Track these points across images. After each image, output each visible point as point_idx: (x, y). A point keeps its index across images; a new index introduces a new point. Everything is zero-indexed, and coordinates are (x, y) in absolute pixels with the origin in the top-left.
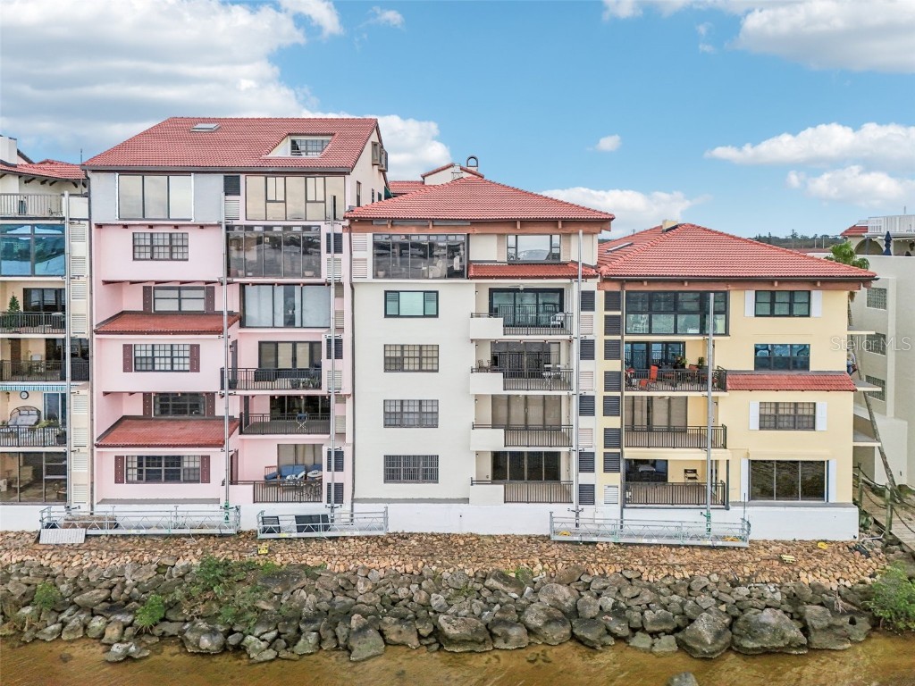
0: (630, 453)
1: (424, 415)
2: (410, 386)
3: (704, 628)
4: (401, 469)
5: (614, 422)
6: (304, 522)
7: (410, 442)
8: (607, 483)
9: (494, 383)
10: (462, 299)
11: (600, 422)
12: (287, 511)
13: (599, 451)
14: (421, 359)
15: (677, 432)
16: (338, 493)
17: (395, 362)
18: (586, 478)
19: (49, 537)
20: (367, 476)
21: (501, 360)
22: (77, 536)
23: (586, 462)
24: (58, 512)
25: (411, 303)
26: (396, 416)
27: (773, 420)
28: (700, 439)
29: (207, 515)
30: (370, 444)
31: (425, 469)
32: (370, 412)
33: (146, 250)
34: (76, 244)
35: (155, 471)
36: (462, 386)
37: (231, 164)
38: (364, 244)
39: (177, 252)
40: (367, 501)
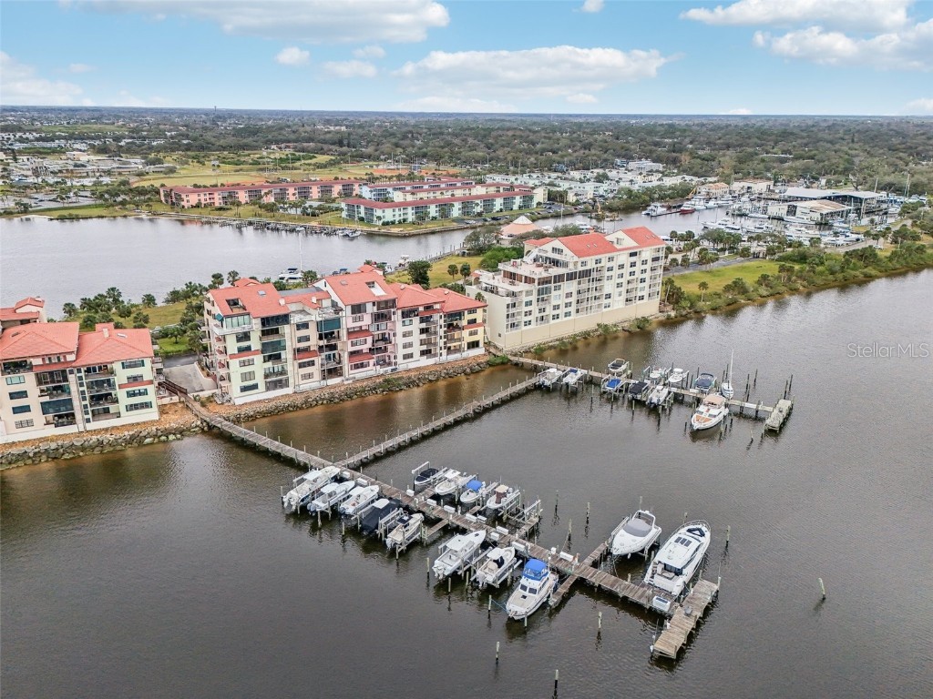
0: (448, 345)
1: (410, 345)
2: (407, 340)
3: (468, 370)
4: (406, 357)
5: (445, 340)
6: (392, 370)
7: (408, 351)
8: (444, 352)
9: (423, 337)
10: (416, 320)
11: (443, 340)
12: (389, 368)
13: (443, 346)
14: (410, 334)
15: (453, 339)
16: (395, 364)
17: (404, 336)
18: (441, 352)
19: (346, 383)
20: (400, 360)
21: (423, 331)
22: (351, 381)
23: (441, 349)
24: (344, 378)
25: (407, 323)
26: (405, 346)
27: (471, 334)
28: (455, 340)
29: (372, 373)
30: (401, 352)
31: (410, 356)
32: (400, 346)
33: (355, 320)
34: (343, 321)
35: (357, 367)
36: (416, 338)
37: (373, 300)
38: (400, 312)
39: (361, 319)
40: (403, 365)
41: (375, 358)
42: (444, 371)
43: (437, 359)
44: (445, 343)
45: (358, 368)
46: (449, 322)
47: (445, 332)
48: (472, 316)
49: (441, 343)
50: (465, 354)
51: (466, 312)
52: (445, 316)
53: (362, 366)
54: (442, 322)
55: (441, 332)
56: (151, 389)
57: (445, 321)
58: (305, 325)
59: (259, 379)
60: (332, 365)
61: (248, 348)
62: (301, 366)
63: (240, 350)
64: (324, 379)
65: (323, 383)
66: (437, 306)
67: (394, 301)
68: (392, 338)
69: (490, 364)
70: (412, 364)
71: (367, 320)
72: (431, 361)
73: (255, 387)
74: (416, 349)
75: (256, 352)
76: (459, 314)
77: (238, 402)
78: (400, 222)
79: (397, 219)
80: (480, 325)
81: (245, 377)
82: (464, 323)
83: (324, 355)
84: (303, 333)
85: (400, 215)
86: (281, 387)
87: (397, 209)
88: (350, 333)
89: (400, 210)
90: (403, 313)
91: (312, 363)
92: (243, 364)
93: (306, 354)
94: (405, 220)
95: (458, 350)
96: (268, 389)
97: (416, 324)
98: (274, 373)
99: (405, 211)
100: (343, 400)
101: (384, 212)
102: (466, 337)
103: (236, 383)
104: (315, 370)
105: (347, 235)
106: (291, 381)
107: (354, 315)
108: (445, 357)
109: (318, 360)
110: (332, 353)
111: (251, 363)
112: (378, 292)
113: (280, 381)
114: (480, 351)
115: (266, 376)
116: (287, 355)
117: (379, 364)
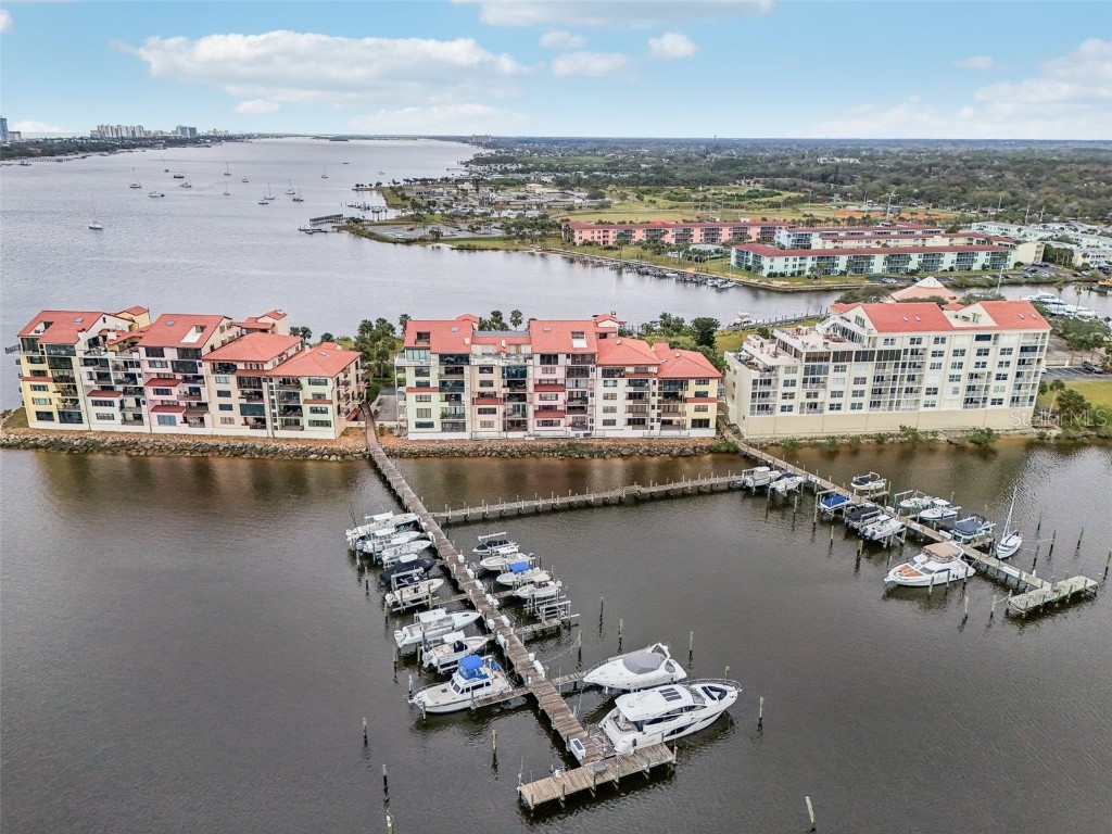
0: (663, 418)
1: (613, 410)
2: (609, 403)
3: (675, 453)
4: (606, 423)
5: (660, 411)
6: (585, 435)
7: (610, 416)
8: (657, 425)
9: (631, 402)
10: (623, 382)
11: (656, 411)
12: (581, 433)
13: (656, 418)
14: (613, 397)
15: (676, 412)
16: (592, 428)
17: (606, 398)
18: (652, 424)
19: (527, 439)
20: (598, 424)
21: (631, 396)
22: (533, 438)
23: (652, 420)
24: (526, 433)
25: (610, 383)
26: (606, 410)
27: (698, 410)
28: (679, 414)
29: (562, 434)
30: (599, 416)
31: (613, 423)
32: (599, 410)
33: (545, 371)
34: (530, 370)
35: (545, 423)
36: (622, 403)
37: (568, 351)
38: (600, 370)
39: (553, 371)
40: (599, 430)
41: (570, 418)
42: (647, 447)
43: (646, 432)
44: (659, 415)
45: (546, 425)
46: (667, 389)
47: (659, 402)
48: (702, 388)
49: (654, 414)
50: (684, 433)
51: (692, 383)
52: (660, 383)
53: (551, 424)
54: (655, 389)
55: (655, 401)
56: (332, 409)
57: (660, 389)
58: (490, 369)
59: (435, 418)
60: (517, 417)
61: (427, 384)
62: (481, 412)
63: (419, 384)
64: (504, 430)
65: (504, 435)
66: (654, 370)
67: (593, 355)
68: (590, 399)
69: (711, 450)
70: (611, 433)
71: (559, 373)
72: (638, 433)
73: (430, 425)
74: (622, 416)
75: (434, 390)
76: (682, 383)
77: (411, 437)
78: (792, 275)
79: (790, 270)
80: (712, 400)
81: (420, 413)
82: (689, 394)
83: (510, 405)
84: (486, 377)
85: (794, 266)
86: (458, 430)
87: (791, 258)
88: (539, 386)
89: (795, 260)
90: (603, 371)
91: (493, 411)
92: (420, 399)
93: (490, 400)
94: (799, 273)
95: (680, 426)
96: (444, 430)
97: (622, 387)
98: (450, 415)
99: (803, 262)
100: (513, 456)
101: (772, 260)
102: (690, 411)
103: (413, 419)
104: (497, 420)
105: (716, 286)
106: (468, 426)
107: (544, 366)
108: (657, 431)
109: (500, 409)
110: (521, 403)
111: (428, 399)
112: (579, 344)
113: (457, 423)
114: (710, 433)
115: (444, 416)
116: (466, 397)
117: (573, 425)
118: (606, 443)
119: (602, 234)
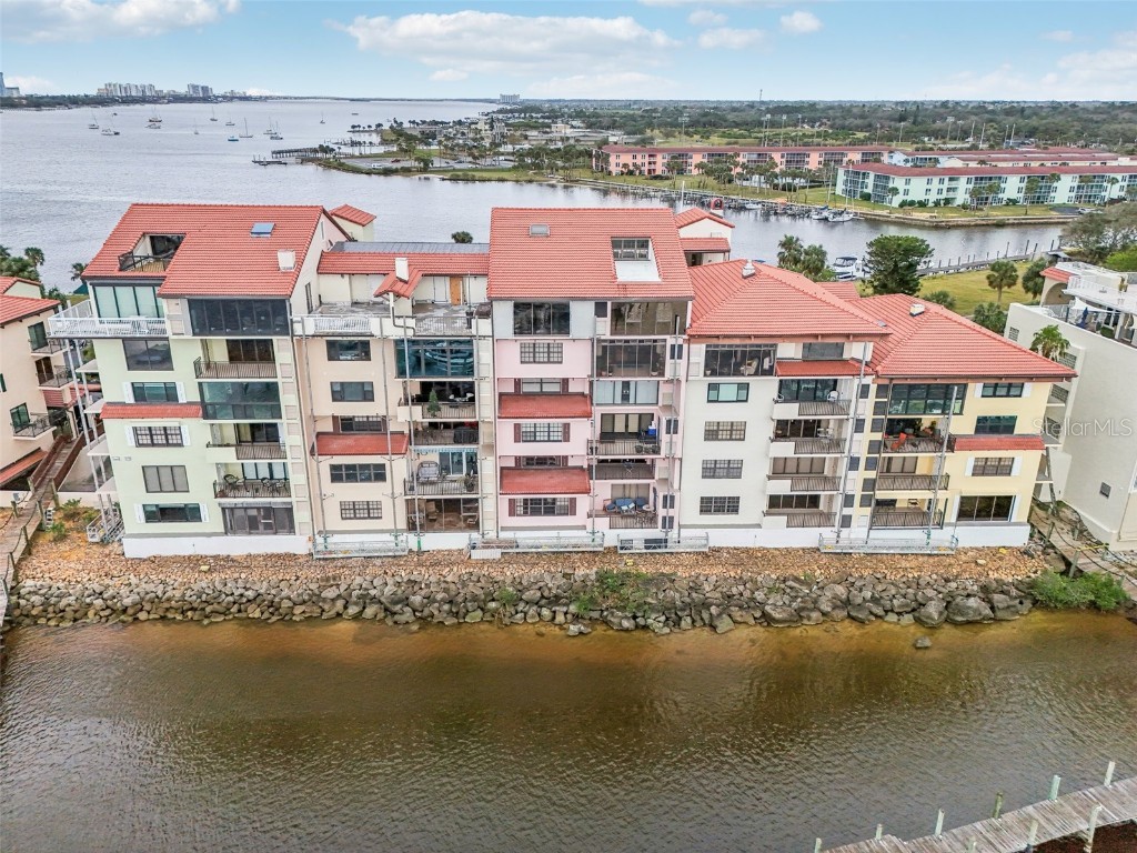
0: (881, 495)
1: (732, 470)
2: (723, 451)
3: (933, 610)
4: (710, 505)
5: (872, 474)
6: (650, 543)
7: (721, 488)
8: (860, 515)
9: (786, 449)
10: (765, 389)
11: (863, 474)
12: (638, 535)
13: (858, 493)
14: (735, 432)
15: (909, 476)
16: (668, 523)
17: (712, 434)
18: (847, 511)
19: (477, 555)
20: (689, 510)
21: (785, 430)
22: (496, 554)
23: (848, 501)
24: (475, 535)
25: (727, 391)
26: (711, 470)
27: (982, 469)
28: (915, 482)
29: (579, 538)
30: (692, 488)
31: (730, 505)
32: (692, 469)
33: (530, 356)
34: (483, 355)
35: (536, 507)
36: (759, 451)
37: (600, 294)
38: (698, 352)
39: (553, 356)
40: (693, 530)
41: (603, 489)
42: (841, 590)
43: (828, 533)
44: (869, 485)
45: (535, 512)
46: (897, 412)
47: (874, 447)
48: (999, 407)
49: (854, 482)
50: (941, 537)
51: (975, 390)
52: (881, 390)
53: (550, 508)
54: (866, 409)
55: (860, 444)
57: (878, 408)
58: (359, 348)
59: (200, 492)
60: (453, 489)
61: (169, 393)
62: (338, 474)
63: (140, 392)
64: (412, 527)
65: (411, 541)
66: (855, 351)
67: (679, 306)
68: (664, 437)
69: (1034, 596)
70: (726, 534)
71: (574, 361)
72: (805, 537)
73: (188, 513)
74: (754, 487)
75: (186, 411)
76: (943, 392)
77: (133, 548)
78: (937, 204)
79: (933, 197)
80: (1028, 442)
81: (154, 477)
82: (961, 424)
83: (432, 453)
84: (350, 370)
85: (940, 191)
86: (272, 529)
87: (936, 180)
88: (515, 398)
89: (941, 181)
90: (711, 356)
91: (378, 474)
92: (147, 439)
93: (365, 439)
94: (948, 201)
95: (921, 516)
96: (230, 529)
97: (763, 404)
98: (248, 486)
99: (953, 184)
100: (425, 621)
101: (908, 182)
102: (961, 475)
103: (128, 493)
104: (389, 495)
105: (826, 219)
106: (301, 516)
107: (527, 339)
108: (860, 532)
109: (399, 468)
110: (465, 448)
111: (170, 439)
112: (638, 274)
113: (269, 511)
114: (1012, 534)
115: (228, 486)
116: (292, 436)
117: (612, 510)
118: (714, 572)
119: (647, 160)
